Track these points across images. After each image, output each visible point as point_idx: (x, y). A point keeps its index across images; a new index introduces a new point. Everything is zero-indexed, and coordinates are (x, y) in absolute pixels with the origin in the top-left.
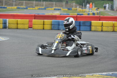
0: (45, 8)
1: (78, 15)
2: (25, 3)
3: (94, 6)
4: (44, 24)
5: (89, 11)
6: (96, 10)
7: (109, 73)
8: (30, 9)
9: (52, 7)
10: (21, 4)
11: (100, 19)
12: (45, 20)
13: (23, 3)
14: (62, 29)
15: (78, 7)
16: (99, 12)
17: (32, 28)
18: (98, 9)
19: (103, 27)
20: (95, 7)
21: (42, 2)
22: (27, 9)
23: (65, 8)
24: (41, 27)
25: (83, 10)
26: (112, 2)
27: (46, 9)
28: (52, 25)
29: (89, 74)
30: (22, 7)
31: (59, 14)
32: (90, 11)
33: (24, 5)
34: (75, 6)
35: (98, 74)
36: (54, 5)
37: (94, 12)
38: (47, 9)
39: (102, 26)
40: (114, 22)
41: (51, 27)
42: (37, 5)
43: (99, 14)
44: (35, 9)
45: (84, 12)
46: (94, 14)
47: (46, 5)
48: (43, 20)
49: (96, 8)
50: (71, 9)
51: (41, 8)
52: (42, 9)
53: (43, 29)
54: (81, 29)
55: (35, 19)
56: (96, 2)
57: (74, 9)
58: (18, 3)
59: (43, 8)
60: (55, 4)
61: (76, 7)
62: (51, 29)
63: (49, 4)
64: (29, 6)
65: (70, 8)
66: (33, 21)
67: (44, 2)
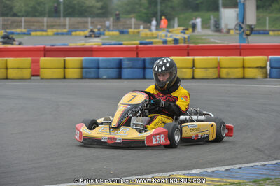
0: (69, 31)
1: (141, 44)
2: (25, 22)
3: (176, 25)
4: (65, 68)
5: (166, 36)
6: (182, 32)
7: (206, 170)
8: (36, 36)
9: (85, 28)
10: (15, 24)
11: (188, 51)
12: (67, 58)
13: (21, 22)
14: (105, 77)
15: (142, 27)
16: (189, 37)
17: (38, 76)
18: (187, 29)
19: (196, 70)
20: (179, 26)
21: (62, 19)
22: (30, 34)
23: (112, 31)
24: (59, 73)
25: (152, 34)
26: (216, 13)
27: (71, 34)
28: (82, 68)
29: (161, 174)
30: (18, 30)
31: (100, 43)
32: (169, 34)
33: (23, 27)
34: (135, 24)
35: (181, 173)
36: (89, 24)
37: (177, 37)
38: (74, 33)
39: (194, 66)
40: (219, 57)
41: (82, 72)
42: (51, 26)
43: (188, 41)
44: (48, 35)
45: (156, 38)
46: (176, 41)
47: (71, 26)
48: (62, 59)
49: (181, 28)
50: (128, 32)
51: (60, 31)
52: (62, 34)
53: (64, 78)
54: (147, 76)
55: (45, 56)
56: (182, 16)
57: (134, 33)
58: (9, 22)
59: (65, 31)
60: (92, 23)
61: (137, 27)
62: (82, 78)
63: (78, 23)
64: (33, 28)
65: (125, 30)
66: (41, 61)
67: (67, 19)
